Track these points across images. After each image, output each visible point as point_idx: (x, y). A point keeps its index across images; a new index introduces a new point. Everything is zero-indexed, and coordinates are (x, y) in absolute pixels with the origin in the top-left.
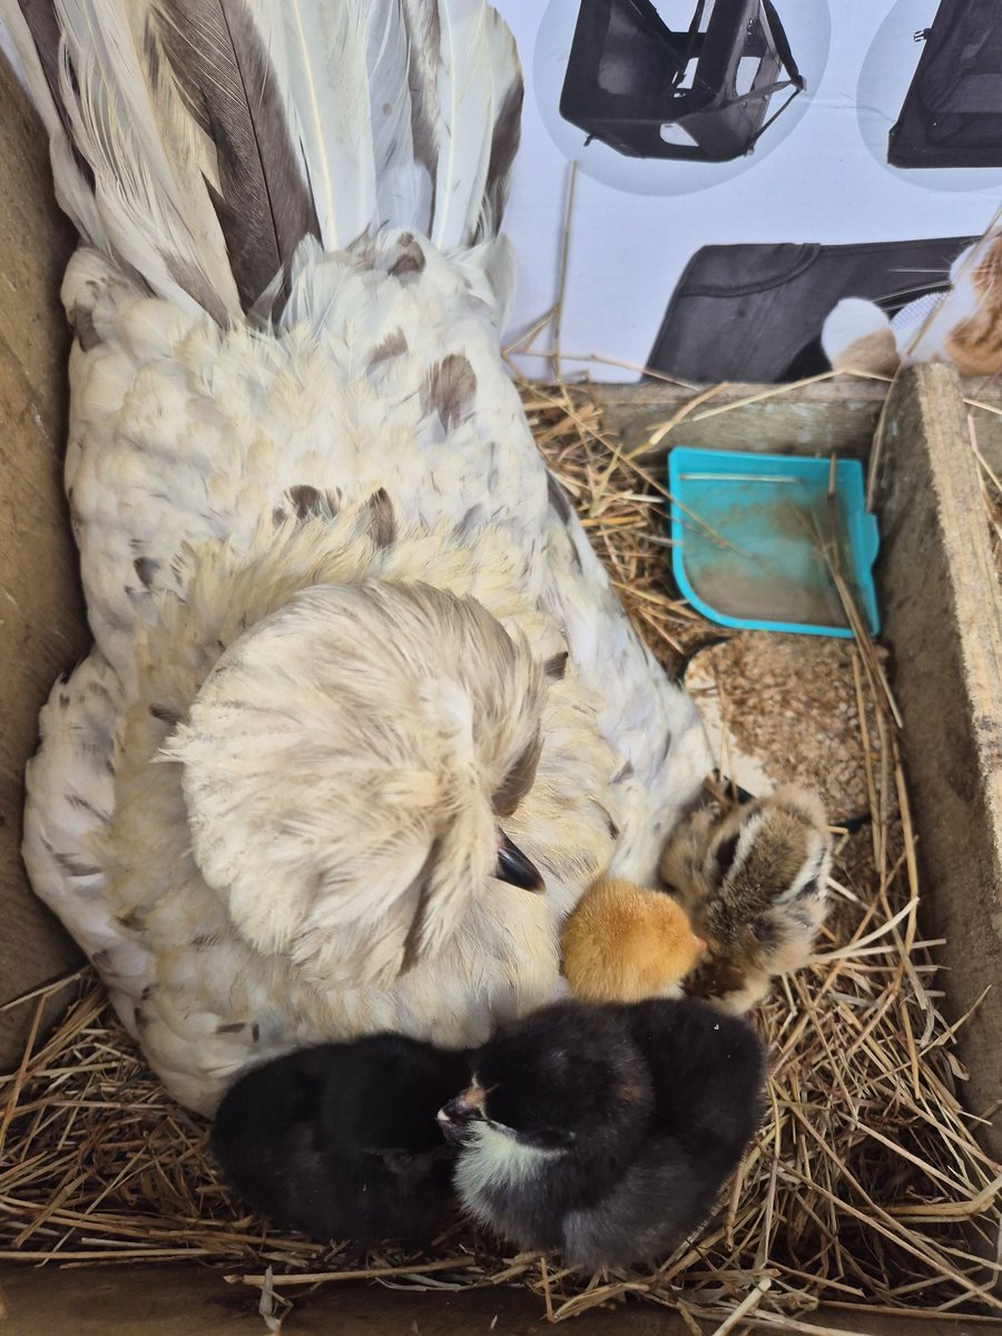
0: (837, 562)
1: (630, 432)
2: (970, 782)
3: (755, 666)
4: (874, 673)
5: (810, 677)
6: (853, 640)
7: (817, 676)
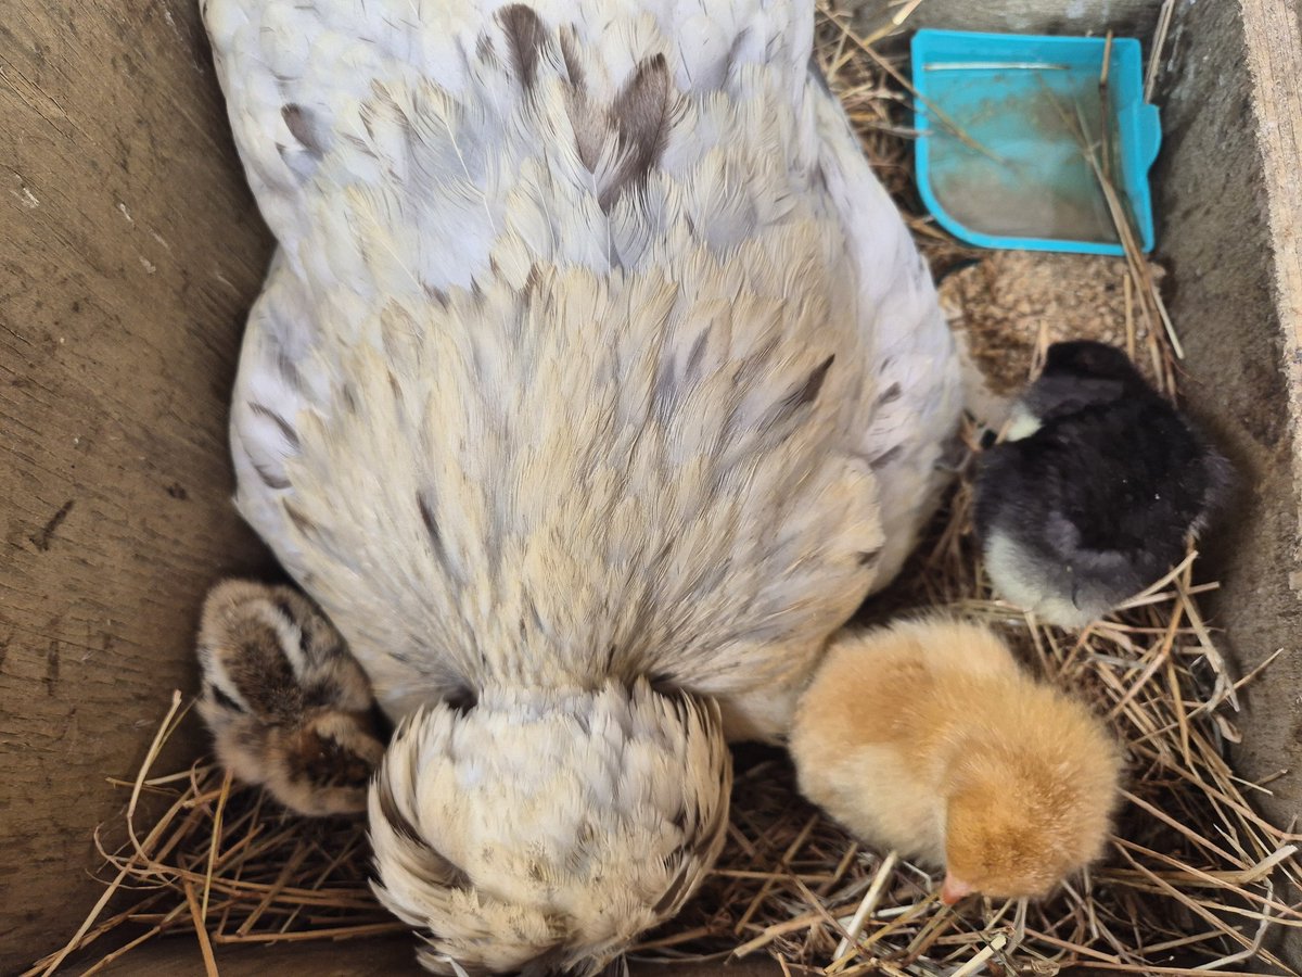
0: (1106, 165)
1: (867, 11)
2: (1273, 423)
3: (1008, 293)
4: (1146, 295)
5: (1073, 302)
6: (1124, 259)
7: (1080, 302)
